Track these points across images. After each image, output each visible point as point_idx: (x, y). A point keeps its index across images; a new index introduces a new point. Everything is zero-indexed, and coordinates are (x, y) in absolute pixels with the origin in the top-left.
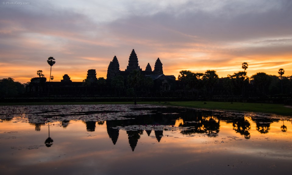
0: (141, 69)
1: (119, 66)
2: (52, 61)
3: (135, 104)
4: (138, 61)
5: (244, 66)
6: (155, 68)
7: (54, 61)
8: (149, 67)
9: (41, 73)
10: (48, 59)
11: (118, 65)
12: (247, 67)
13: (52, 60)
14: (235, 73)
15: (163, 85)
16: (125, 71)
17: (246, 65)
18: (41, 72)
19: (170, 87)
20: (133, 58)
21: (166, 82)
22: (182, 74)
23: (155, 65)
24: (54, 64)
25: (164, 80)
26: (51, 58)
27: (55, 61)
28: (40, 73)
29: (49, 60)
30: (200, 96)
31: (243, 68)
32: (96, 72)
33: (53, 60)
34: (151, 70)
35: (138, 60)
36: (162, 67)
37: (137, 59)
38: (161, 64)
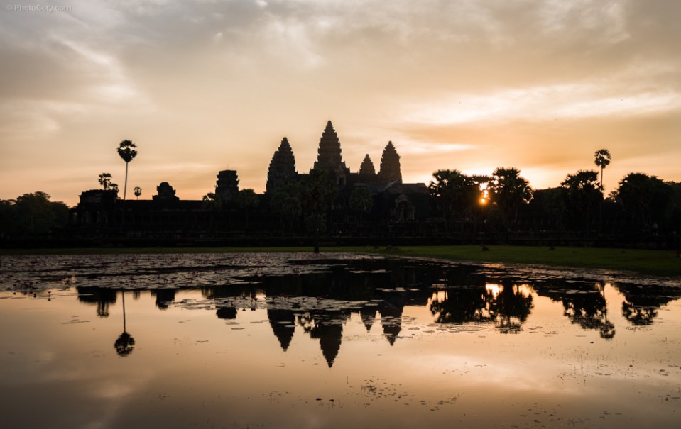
0: (349, 169)
1: (294, 162)
2: (128, 149)
3: (316, 251)
4: (340, 151)
5: (601, 158)
6: (381, 165)
7: (133, 151)
8: (367, 163)
9: (109, 180)
10: (119, 146)
11: (292, 160)
12: (607, 162)
13: (129, 147)
14: (569, 176)
15: (397, 206)
16: (308, 173)
17: (605, 157)
18: (107, 178)
19: (414, 212)
20: (329, 142)
21: (406, 200)
22: (438, 179)
23: (382, 160)
24: (134, 157)
25: (399, 195)
26: (127, 143)
27: (135, 149)
28: (105, 180)
29: (122, 148)
30: (481, 233)
31: (597, 163)
32: (237, 177)
33: (132, 149)
34: (374, 170)
35: (341, 147)
36: (399, 165)
37: (339, 145)
38: (397, 157)
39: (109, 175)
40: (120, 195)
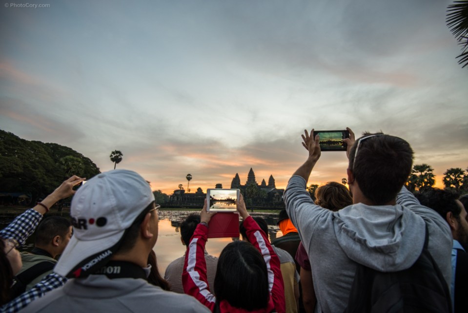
0: (258, 184)
2: (189, 177)
3: (252, 211)
4: (255, 178)
6: (269, 183)
8: (264, 182)
10: (186, 176)
11: (239, 181)
15: (275, 196)
16: (245, 185)
17: (345, 181)
20: (251, 175)
21: (278, 194)
23: (269, 181)
24: (191, 179)
25: (276, 192)
26: (189, 175)
27: (192, 177)
28: (180, 186)
32: (222, 186)
36: (274, 182)
38: (274, 180)
39: (182, 185)
40: (186, 192)
